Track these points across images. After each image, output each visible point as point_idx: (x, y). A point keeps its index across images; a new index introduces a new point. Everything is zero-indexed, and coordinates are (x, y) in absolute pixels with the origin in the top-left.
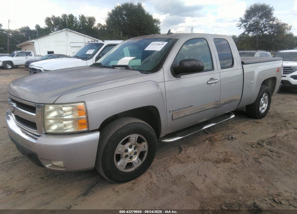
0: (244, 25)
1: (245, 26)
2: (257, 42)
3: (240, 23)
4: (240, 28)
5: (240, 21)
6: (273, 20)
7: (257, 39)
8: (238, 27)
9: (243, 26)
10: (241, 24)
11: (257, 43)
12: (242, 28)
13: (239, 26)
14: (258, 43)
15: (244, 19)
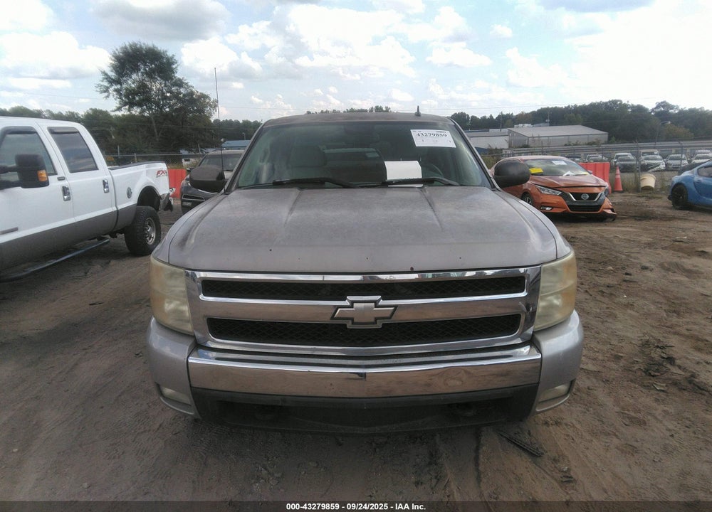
0: (115, 90)
1: (117, 91)
2: (155, 131)
3: (106, 84)
4: (108, 97)
5: (104, 78)
6: (180, 83)
7: (154, 125)
8: (102, 92)
9: (115, 93)
10: (107, 88)
11: (156, 134)
12: (111, 95)
13: (105, 92)
14: (158, 132)
15: (112, 74)
